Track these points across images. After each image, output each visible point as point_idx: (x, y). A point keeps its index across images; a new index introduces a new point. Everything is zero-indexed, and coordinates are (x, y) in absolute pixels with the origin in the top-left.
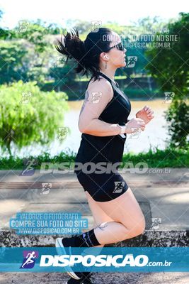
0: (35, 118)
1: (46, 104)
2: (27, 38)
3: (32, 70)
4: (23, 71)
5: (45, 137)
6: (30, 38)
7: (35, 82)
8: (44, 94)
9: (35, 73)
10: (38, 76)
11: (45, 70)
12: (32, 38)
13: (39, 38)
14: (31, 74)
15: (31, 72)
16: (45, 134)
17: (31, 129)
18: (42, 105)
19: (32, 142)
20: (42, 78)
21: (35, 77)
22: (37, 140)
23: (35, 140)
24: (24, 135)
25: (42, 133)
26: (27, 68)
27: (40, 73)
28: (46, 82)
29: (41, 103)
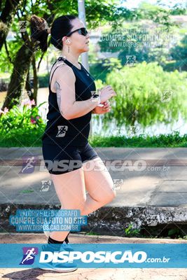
0: (159, 98)
1: (170, 83)
2: (152, 18)
3: (153, 50)
4: (144, 51)
5: (169, 116)
6: (155, 18)
7: (157, 63)
8: (167, 74)
9: (156, 54)
10: (160, 57)
11: (166, 51)
12: (158, 19)
13: (165, 18)
14: (152, 55)
15: (152, 52)
16: (168, 113)
17: (155, 108)
18: (166, 84)
19: (156, 122)
20: (164, 59)
21: (156, 58)
22: (161, 119)
23: (158, 120)
24: (148, 114)
25: (166, 112)
26: (148, 49)
27: (161, 53)
28: (167, 62)
29: (165, 83)
